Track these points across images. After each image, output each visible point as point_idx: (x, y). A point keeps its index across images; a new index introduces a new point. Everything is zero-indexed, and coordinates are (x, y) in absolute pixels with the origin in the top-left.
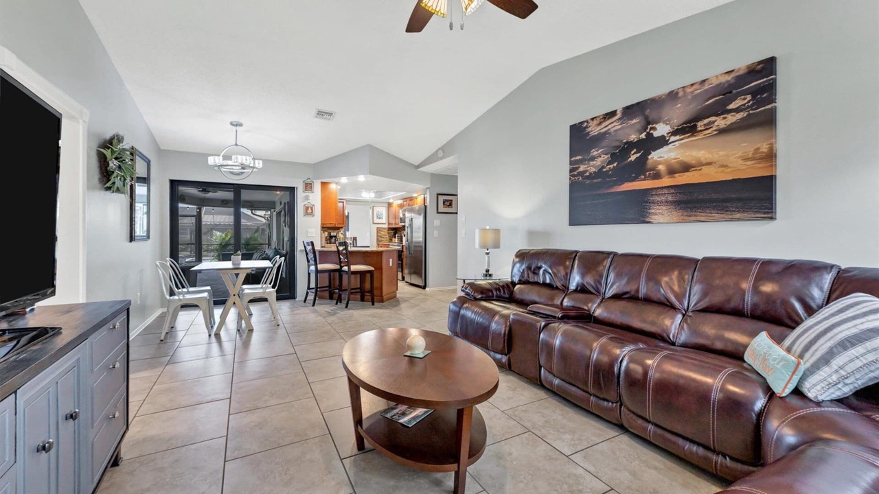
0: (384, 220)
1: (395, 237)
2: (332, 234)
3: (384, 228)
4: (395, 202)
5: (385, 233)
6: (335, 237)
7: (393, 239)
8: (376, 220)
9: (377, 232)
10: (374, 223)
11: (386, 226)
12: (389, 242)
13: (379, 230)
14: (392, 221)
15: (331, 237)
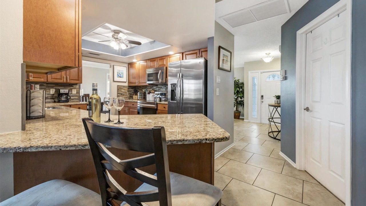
0: (125, 79)
1: (136, 95)
2: (62, 91)
3: (124, 86)
4: (138, 63)
5: (125, 91)
6: (67, 94)
7: (134, 96)
8: (116, 79)
9: (118, 90)
10: (114, 81)
11: (126, 84)
12: (129, 99)
13: (119, 88)
14: (132, 80)
15: (60, 95)
